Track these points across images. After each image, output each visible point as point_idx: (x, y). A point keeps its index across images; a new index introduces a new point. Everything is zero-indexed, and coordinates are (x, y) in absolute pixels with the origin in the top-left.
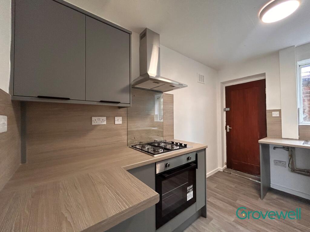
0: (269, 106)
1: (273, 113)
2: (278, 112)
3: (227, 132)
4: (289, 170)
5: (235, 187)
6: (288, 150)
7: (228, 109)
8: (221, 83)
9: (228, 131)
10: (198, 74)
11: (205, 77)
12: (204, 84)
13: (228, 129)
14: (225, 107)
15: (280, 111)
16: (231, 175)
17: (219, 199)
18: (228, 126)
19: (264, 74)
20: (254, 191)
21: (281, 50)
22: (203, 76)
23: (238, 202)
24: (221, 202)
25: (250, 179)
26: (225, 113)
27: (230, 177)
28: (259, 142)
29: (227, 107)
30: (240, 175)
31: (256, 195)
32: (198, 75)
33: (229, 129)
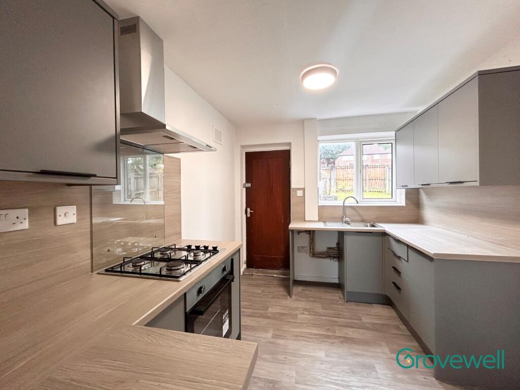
0: (294, 184)
1: (298, 191)
2: (302, 191)
3: (247, 218)
4: (310, 256)
5: (262, 292)
6: (310, 234)
7: (249, 185)
8: (241, 146)
9: (249, 216)
10: (214, 128)
11: (222, 134)
12: (221, 145)
13: (248, 213)
14: (244, 182)
15: (304, 189)
16: (254, 277)
17: (249, 316)
18: (249, 209)
19: (289, 144)
20: (281, 289)
21: (306, 119)
22: (221, 132)
23: (270, 310)
24: (252, 318)
25: (275, 276)
26: (245, 189)
27: (253, 279)
28: (289, 229)
29: (247, 181)
30: (264, 273)
31: (284, 293)
32: (214, 130)
33: (250, 213)
